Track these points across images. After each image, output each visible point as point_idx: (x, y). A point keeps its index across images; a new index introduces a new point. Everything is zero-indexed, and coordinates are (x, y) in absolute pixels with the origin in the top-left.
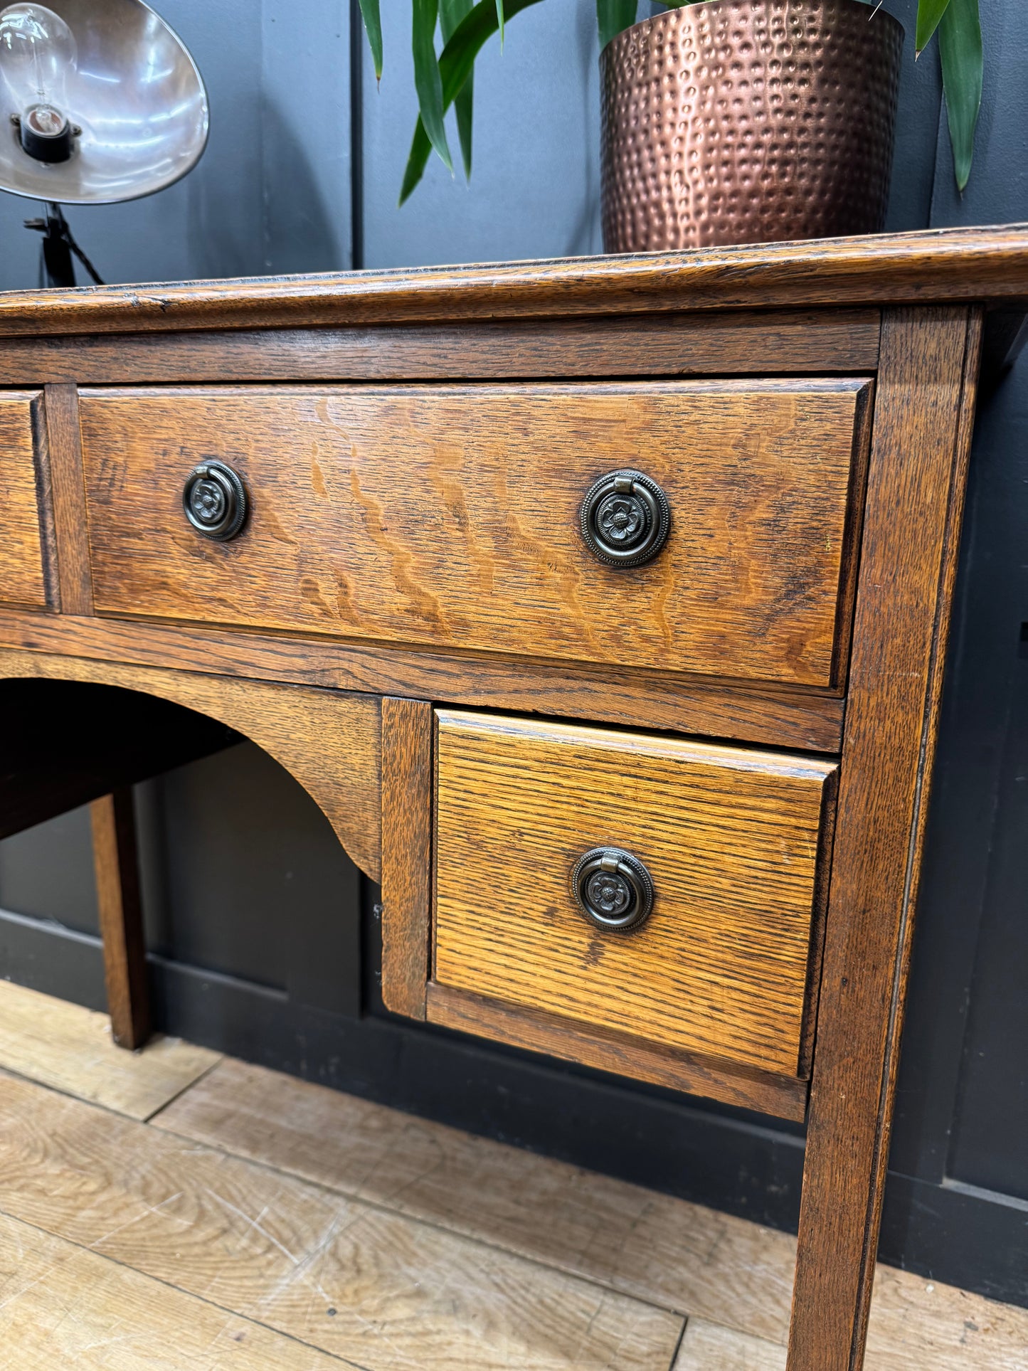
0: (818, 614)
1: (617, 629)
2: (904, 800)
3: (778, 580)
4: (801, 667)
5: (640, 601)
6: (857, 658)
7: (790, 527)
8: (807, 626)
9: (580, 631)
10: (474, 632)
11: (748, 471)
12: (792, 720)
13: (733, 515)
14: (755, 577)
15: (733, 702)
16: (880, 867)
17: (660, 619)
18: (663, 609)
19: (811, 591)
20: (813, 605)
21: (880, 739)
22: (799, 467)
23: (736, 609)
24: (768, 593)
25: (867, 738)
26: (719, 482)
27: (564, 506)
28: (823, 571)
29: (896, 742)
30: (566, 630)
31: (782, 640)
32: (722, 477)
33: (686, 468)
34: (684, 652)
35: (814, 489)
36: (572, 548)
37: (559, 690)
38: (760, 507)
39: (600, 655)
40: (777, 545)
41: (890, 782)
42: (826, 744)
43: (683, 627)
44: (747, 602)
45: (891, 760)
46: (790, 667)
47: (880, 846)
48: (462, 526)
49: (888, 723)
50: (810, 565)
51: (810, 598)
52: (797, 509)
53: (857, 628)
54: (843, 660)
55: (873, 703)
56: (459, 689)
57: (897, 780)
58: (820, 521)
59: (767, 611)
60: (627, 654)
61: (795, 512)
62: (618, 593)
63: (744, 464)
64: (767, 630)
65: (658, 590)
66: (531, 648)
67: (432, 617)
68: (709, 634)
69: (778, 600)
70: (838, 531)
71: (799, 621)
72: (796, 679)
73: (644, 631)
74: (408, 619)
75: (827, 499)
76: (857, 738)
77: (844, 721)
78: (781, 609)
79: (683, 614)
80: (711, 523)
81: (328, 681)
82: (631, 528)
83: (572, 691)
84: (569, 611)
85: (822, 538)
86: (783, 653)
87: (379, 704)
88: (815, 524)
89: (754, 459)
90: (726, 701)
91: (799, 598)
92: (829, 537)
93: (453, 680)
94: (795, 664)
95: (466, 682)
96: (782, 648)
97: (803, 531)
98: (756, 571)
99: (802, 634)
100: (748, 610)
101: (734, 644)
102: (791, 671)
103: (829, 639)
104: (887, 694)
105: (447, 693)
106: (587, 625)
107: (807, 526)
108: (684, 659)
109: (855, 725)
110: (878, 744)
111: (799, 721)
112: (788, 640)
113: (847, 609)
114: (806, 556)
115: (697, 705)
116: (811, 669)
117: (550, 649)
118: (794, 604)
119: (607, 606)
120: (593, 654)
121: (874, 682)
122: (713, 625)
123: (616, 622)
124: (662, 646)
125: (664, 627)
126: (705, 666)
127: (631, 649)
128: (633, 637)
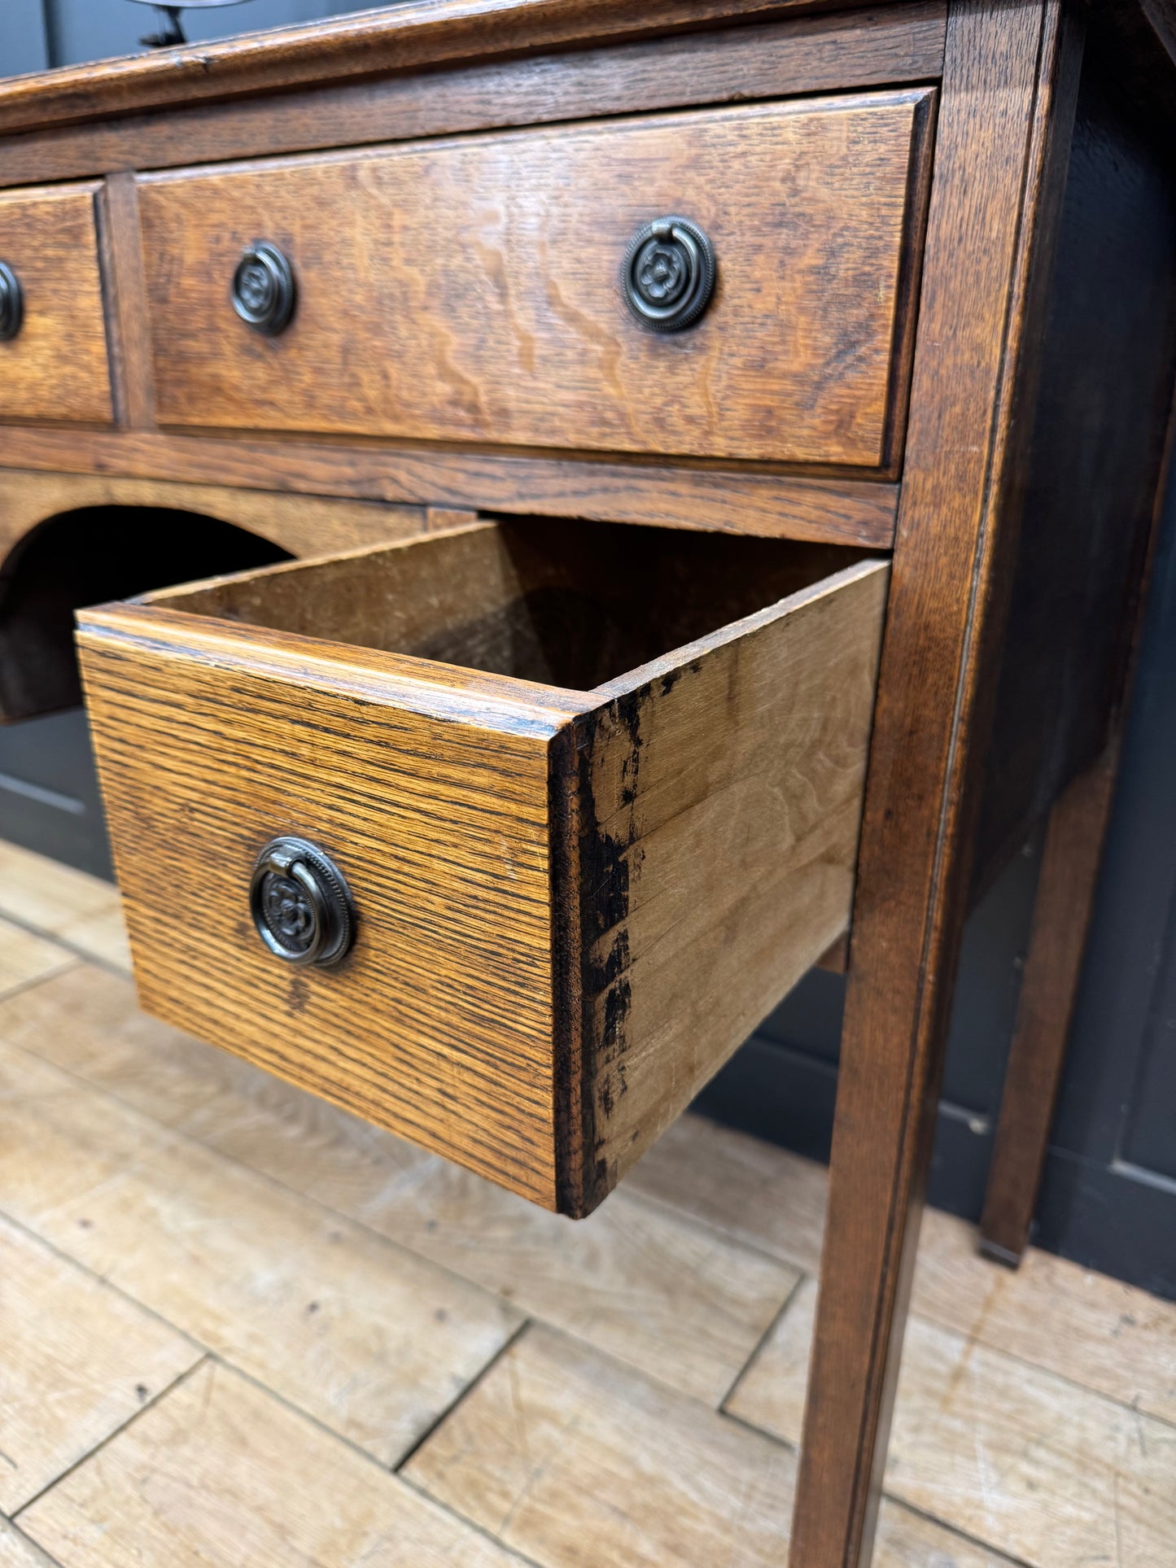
0: (870, 377)
1: (660, 410)
2: (958, 600)
3: (827, 339)
4: (851, 443)
5: (684, 376)
6: (913, 432)
7: (842, 274)
8: (857, 393)
9: (622, 416)
10: (515, 422)
11: (797, 209)
12: (842, 511)
13: (782, 263)
14: (805, 337)
15: (783, 494)
16: (930, 681)
17: (705, 394)
18: (708, 382)
19: (862, 350)
20: (863, 367)
21: (935, 528)
22: (851, 201)
23: (784, 376)
24: (816, 355)
25: (921, 529)
26: (767, 224)
27: (605, 264)
28: (875, 325)
29: (951, 531)
30: (609, 415)
31: (832, 412)
32: (770, 219)
33: (732, 210)
34: (730, 433)
35: (866, 226)
36: (613, 315)
37: (605, 490)
38: (810, 252)
39: (644, 442)
40: (827, 296)
41: (944, 579)
42: (877, 538)
43: (728, 403)
44: (795, 367)
45: (946, 553)
46: (839, 443)
47: (930, 656)
48: (503, 296)
49: (944, 509)
50: (862, 319)
51: (861, 359)
52: (848, 252)
53: (915, 395)
54: (897, 434)
55: (929, 485)
56: (503, 494)
57: (952, 576)
58: (872, 265)
59: (816, 378)
60: (672, 439)
61: (846, 255)
62: (662, 365)
63: (793, 200)
64: (816, 400)
65: (702, 359)
66: (571, 440)
67: (473, 408)
68: (756, 408)
69: (827, 364)
70: (890, 276)
71: (849, 387)
72: (845, 459)
73: (689, 411)
74: (450, 411)
75: (880, 238)
76: (911, 529)
77: (897, 510)
78: (831, 375)
79: (729, 387)
80: (757, 274)
81: (374, 491)
82: (670, 284)
83: (617, 490)
84: (610, 390)
85: (875, 286)
86: (831, 428)
87: (426, 516)
88: (867, 269)
89: (804, 195)
90: (775, 493)
91: (849, 359)
92: (882, 284)
93: (499, 485)
94: (844, 440)
95: (511, 487)
96: (830, 422)
97: (854, 277)
98: (805, 330)
99: (852, 404)
100: (798, 378)
101: (782, 420)
102: (839, 449)
103: (880, 407)
104: (944, 474)
105: (492, 499)
106: (630, 407)
107: (858, 272)
108: (728, 442)
109: (910, 513)
110: (932, 536)
111: (850, 513)
112: (837, 412)
113: (903, 371)
114: (857, 308)
115: (745, 500)
116: (860, 445)
117: (592, 440)
118: (846, 368)
119: (650, 382)
120: (635, 441)
121: (930, 459)
122: (758, 398)
123: (659, 401)
124: (706, 428)
125: (709, 404)
126: (750, 450)
127: (674, 433)
128: (676, 421)
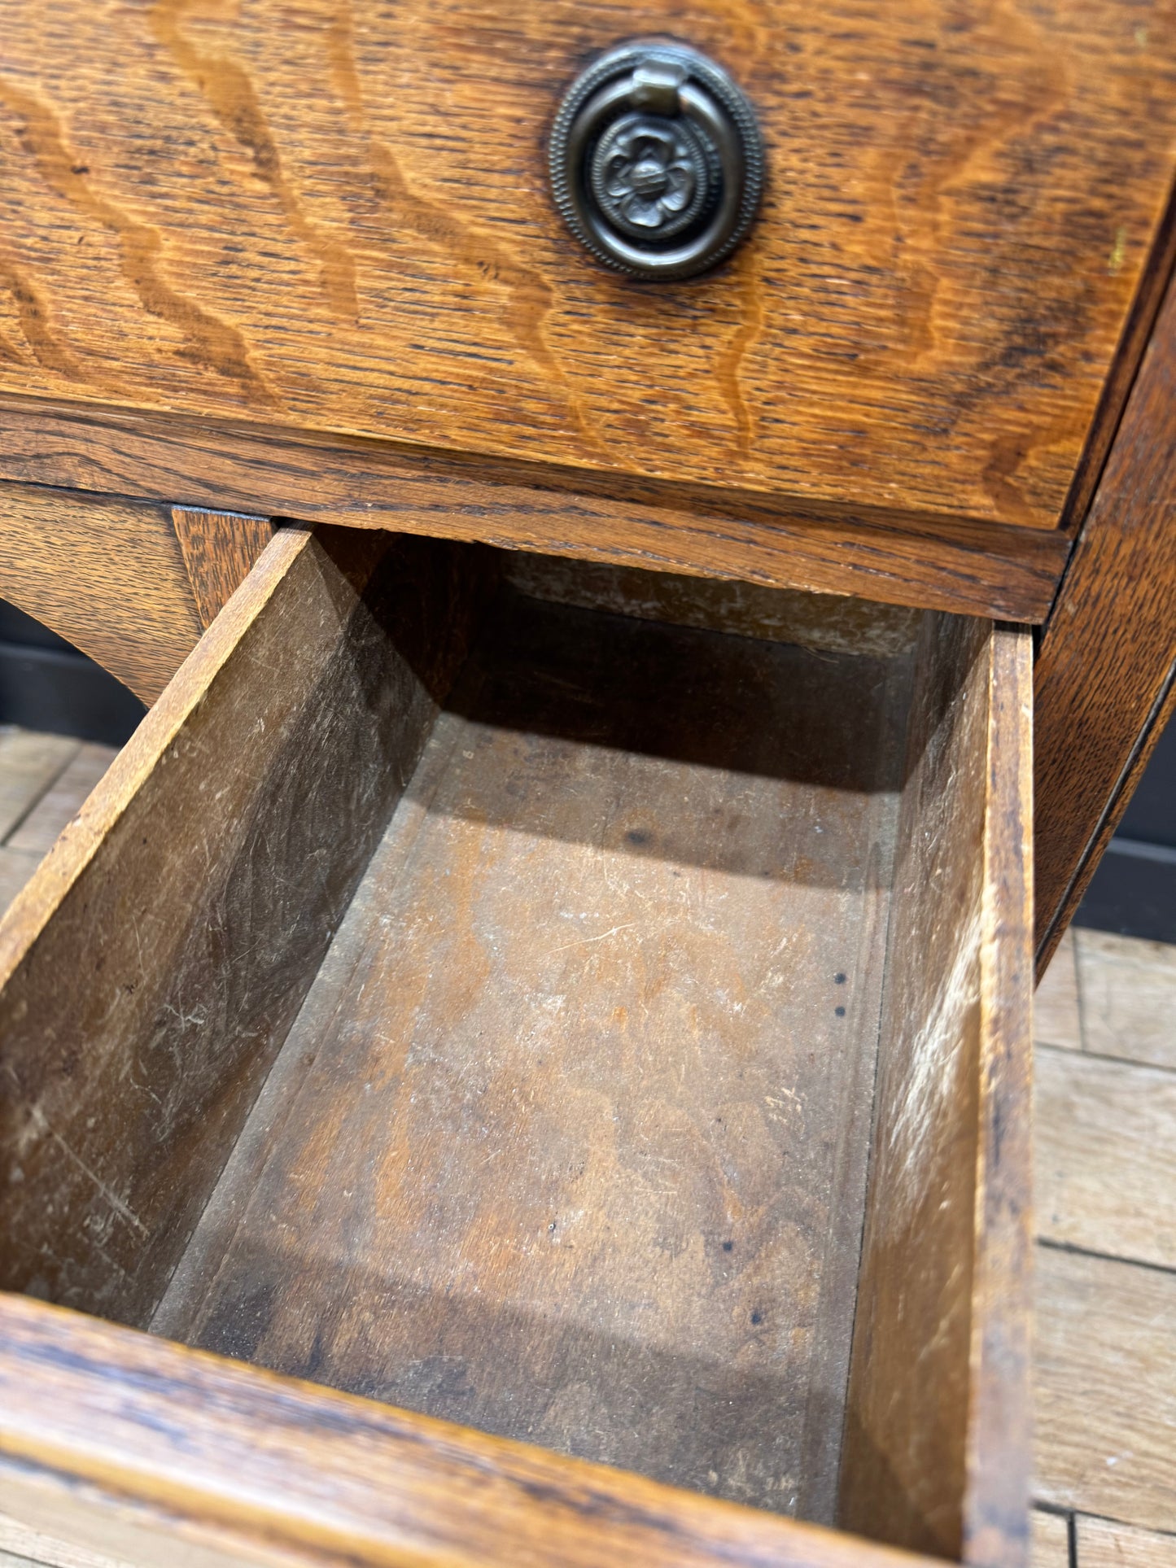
0: (1065, 397)
1: (638, 409)
2: (1139, 698)
3: (992, 324)
4: (1007, 495)
5: (688, 355)
6: (1115, 473)
7: (1041, 207)
8: (1035, 419)
9: (561, 411)
10: (333, 401)
11: (963, 61)
12: (968, 571)
13: (913, 169)
14: (945, 316)
15: (861, 539)
16: (1074, 781)
17: (732, 392)
18: (739, 373)
19: (1060, 352)
20: (1057, 379)
21: (1123, 607)
22: (1089, 58)
23: (895, 378)
24: (968, 351)
25: (1100, 605)
26: (887, 84)
27: (507, 127)
28: (1093, 310)
29: (1149, 613)
30: (530, 406)
31: (982, 444)
32: (895, 72)
33: (810, 42)
34: (778, 459)
35: (1111, 117)
36: (531, 229)
37: (521, 508)
38: (980, 156)
39: (604, 457)
40: (1003, 247)
41: (1123, 671)
42: (1022, 612)
43: (779, 411)
44: (921, 365)
45: (1134, 640)
46: (986, 492)
47: (1081, 755)
48: (266, 165)
49: (1145, 584)
50: (1067, 296)
51: (1053, 366)
52: (1063, 165)
53: (1130, 418)
54: (1090, 480)
55: (1126, 550)
56: (320, 498)
57: (1136, 668)
58: (1110, 197)
59: (958, 387)
60: (658, 459)
61: (1058, 172)
62: (639, 334)
63: (956, 40)
64: (954, 423)
65: (729, 333)
66: (459, 439)
67: (234, 367)
68: (832, 426)
69: (985, 366)
70: (1144, 223)
71: (1021, 408)
72: (997, 516)
73: (695, 416)
74: (185, 370)
75: (1138, 145)
76: (1081, 605)
77: (1063, 577)
78: (990, 385)
79: (780, 385)
80: (857, 188)
81: (52, 476)
82: (673, 203)
83: (547, 510)
84: (533, 367)
85: (1104, 238)
86: (976, 468)
87: (167, 517)
88: (1097, 203)
89: (984, 31)
90: (848, 537)
91: (1030, 363)
92: (1122, 235)
93: (303, 482)
94: (998, 488)
96: (977, 459)
97: (1068, 218)
98: (946, 302)
99: (1023, 436)
100: (919, 383)
101: (882, 448)
102: (988, 501)
103: (1077, 447)
104: (1157, 537)
105: (296, 504)
106: (575, 399)
107: (1078, 207)
108: (775, 472)
109: (1084, 583)
110: (1117, 616)
111: (980, 574)
112: (993, 445)
113: (1122, 385)
114: (1063, 275)
115: (791, 543)
116: (1028, 499)
117: (497, 442)
118: (1020, 376)
119: (617, 360)
120: (591, 456)
121: (1137, 516)
122: (842, 409)
123: (636, 395)
124: (733, 447)
125: (738, 410)
126: (812, 486)
127: (669, 448)
128: (671, 426)
